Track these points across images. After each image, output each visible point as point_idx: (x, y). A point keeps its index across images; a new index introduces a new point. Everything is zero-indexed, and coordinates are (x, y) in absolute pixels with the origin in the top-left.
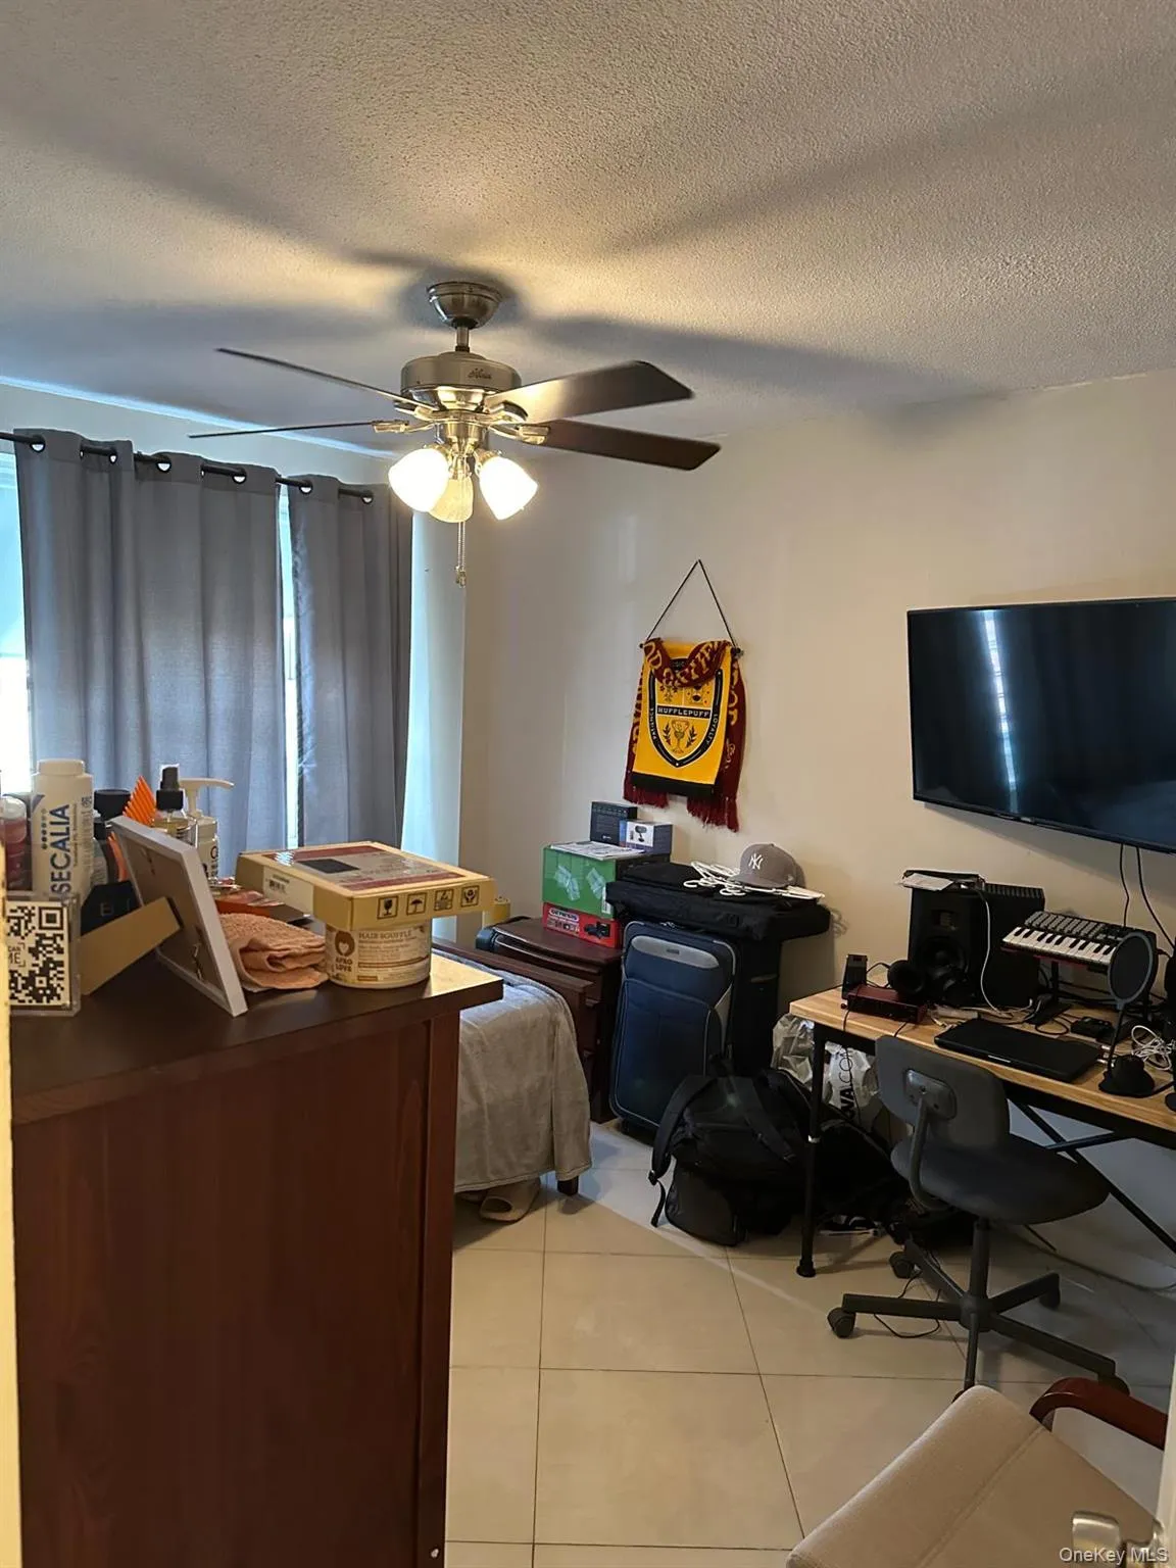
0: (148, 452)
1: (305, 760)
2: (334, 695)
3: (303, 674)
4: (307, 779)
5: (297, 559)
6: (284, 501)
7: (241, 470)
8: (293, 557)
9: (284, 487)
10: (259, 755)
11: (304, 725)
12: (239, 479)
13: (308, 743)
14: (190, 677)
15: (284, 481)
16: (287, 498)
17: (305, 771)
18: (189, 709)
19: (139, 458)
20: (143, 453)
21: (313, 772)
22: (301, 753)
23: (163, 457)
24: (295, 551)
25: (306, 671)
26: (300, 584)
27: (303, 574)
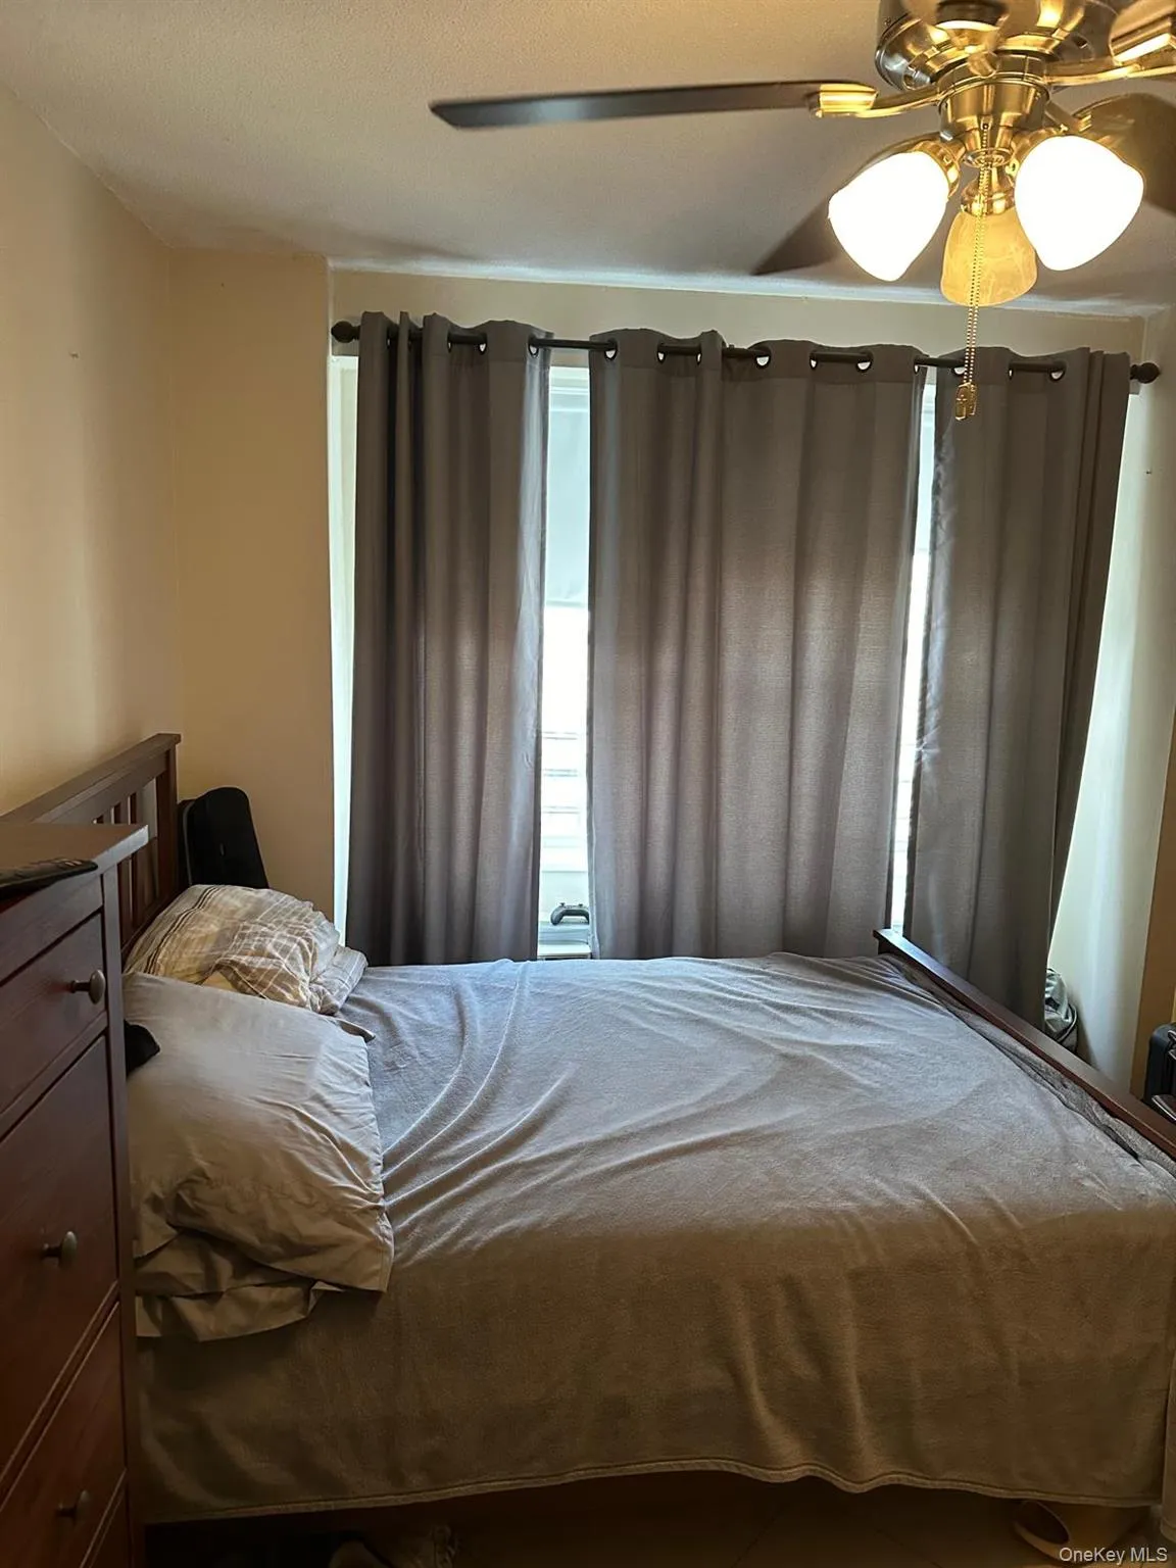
0: (744, 344)
1: (925, 743)
2: (974, 657)
3: (934, 625)
4: (927, 768)
5: (941, 468)
6: (930, 392)
7: (865, 354)
8: (936, 466)
9: (932, 372)
10: (858, 733)
11: (928, 696)
12: (863, 366)
13: (932, 720)
14: (775, 630)
15: (933, 362)
16: (934, 387)
17: (924, 758)
18: (772, 670)
19: (731, 354)
20: (736, 347)
21: (935, 760)
22: (922, 732)
23: (761, 349)
24: (938, 458)
25: (939, 621)
26: (941, 502)
27: (946, 490)
